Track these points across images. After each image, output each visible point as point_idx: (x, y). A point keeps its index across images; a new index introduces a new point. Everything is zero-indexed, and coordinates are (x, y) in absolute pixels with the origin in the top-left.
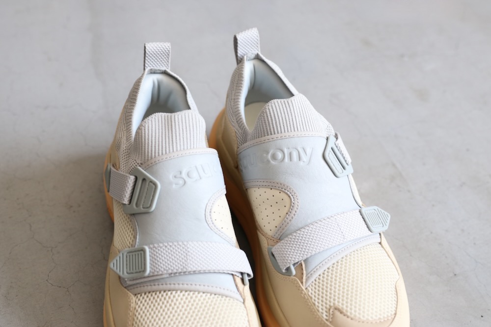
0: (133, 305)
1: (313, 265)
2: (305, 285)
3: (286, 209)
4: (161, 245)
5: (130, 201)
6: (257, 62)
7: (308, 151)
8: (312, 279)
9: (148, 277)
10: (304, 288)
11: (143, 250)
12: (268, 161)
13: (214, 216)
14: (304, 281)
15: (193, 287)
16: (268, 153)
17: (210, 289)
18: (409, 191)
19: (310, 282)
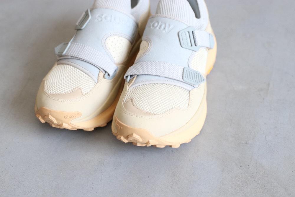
2: (129, 88)
17: (84, 70)
18: (264, 99)
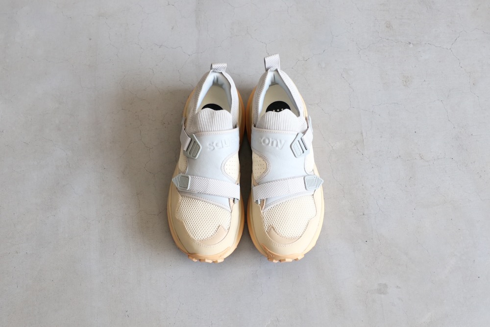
0: (180, 201)
1: (269, 202)
3: (264, 170)
4: (197, 177)
5: (187, 149)
6: (275, 73)
7: (283, 142)
8: (267, 209)
9: (188, 190)
10: (262, 212)
11: (188, 178)
12: (261, 143)
13: (226, 167)
14: (263, 208)
15: (208, 201)
16: (262, 138)
19: (266, 210)
